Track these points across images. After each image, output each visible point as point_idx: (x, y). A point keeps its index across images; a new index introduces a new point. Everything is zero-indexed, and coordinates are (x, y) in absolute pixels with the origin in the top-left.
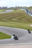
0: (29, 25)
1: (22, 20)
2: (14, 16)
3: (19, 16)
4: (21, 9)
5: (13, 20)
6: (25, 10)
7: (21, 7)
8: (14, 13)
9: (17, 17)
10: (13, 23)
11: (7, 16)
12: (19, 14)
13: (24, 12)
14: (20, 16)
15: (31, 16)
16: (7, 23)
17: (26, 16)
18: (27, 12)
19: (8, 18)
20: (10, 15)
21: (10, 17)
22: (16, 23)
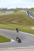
0: (30, 28)
1: (23, 22)
2: (14, 18)
3: (19, 18)
4: (22, 11)
5: (13, 22)
6: (26, 12)
7: (22, 8)
8: (14, 15)
9: (18, 19)
10: (13, 26)
11: (7, 18)
12: (19, 16)
13: (25, 14)
14: (21, 18)
15: (32, 18)
16: (7, 26)
17: (27, 18)
18: (28, 14)
19: (8, 20)
20: (10, 17)
21: (10, 19)
22: (16, 25)
